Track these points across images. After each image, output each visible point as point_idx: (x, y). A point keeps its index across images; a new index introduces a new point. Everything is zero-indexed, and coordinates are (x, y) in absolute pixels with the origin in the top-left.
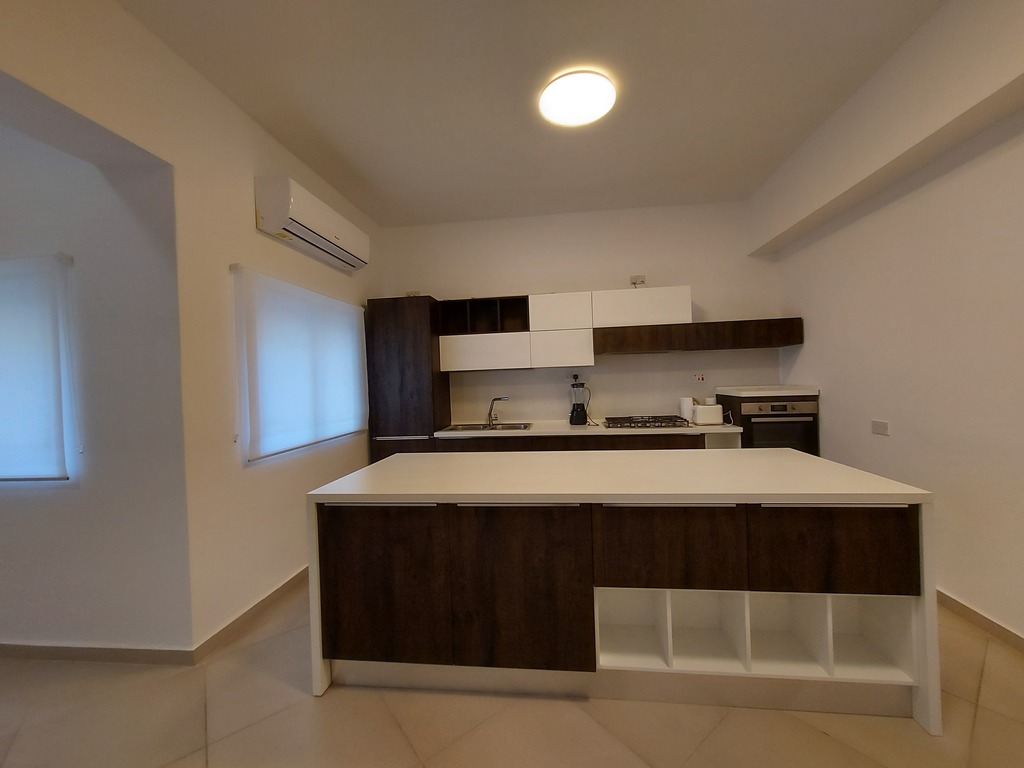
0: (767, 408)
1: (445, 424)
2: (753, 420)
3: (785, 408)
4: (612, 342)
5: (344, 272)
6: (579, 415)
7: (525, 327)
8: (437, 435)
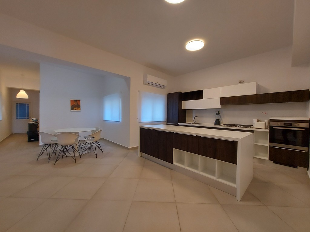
0: (279, 124)
1: (185, 122)
2: (274, 128)
3: (291, 125)
4: (226, 101)
5: (162, 88)
6: (218, 122)
7: (202, 98)
8: (179, 124)
